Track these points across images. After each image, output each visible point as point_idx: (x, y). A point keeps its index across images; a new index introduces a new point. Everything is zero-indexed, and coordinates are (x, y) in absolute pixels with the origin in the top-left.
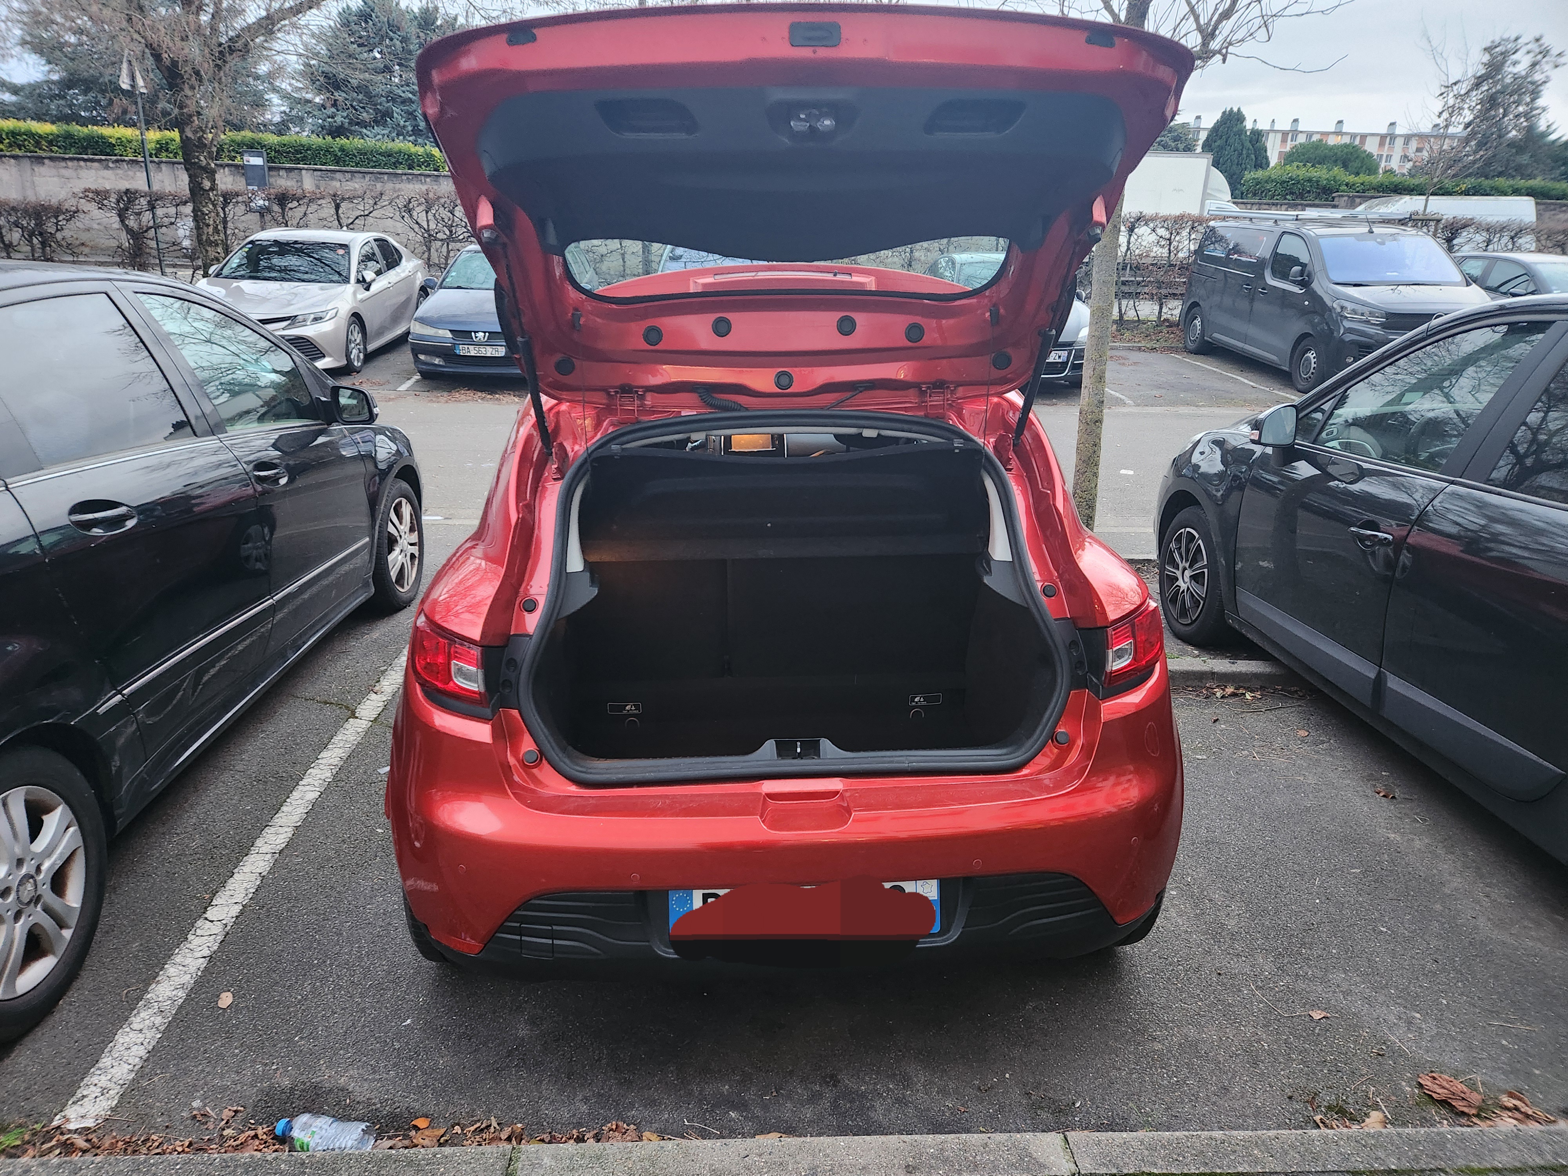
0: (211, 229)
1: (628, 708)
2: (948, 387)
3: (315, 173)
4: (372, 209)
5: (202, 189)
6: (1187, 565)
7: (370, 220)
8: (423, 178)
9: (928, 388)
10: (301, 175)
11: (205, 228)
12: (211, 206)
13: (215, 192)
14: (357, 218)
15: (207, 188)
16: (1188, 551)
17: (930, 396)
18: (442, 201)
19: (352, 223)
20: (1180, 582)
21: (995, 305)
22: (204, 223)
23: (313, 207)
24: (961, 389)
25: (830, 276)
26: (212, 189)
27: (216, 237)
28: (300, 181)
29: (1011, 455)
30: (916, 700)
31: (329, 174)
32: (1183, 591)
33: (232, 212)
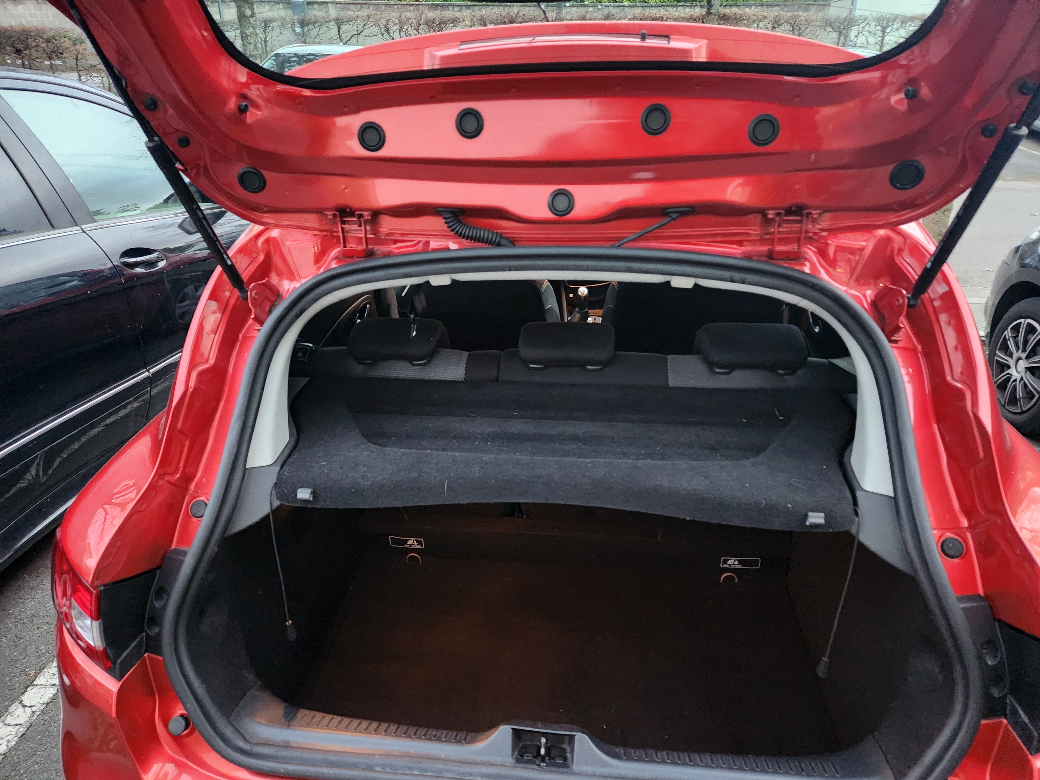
0: (252, 46)
1: (409, 542)
2: (809, 214)
3: (338, 5)
4: (362, 29)
5: (245, 16)
6: (1024, 356)
7: (361, 37)
8: (408, 7)
9: (778, 214)
10: (327, 7)
11: (248, 45)
12: (252, 29)
13: (254, 18)
14: (352, 36)
15: (249, 15)
16: (1026, 342)
17: (779, 226)
18: (410, 21)
19: (349, 40)
20: (1013, 371)
21: (912, 81)
22: (247, 42)
23: (324, 29)
24: (827, 215)
25: (634, 41)
26: (252, 16)
27: (256, 53)
28: (327, 12)
29: (903, 322)
30: (729, 562)
31: (347, 6)
32: (1015, 381)
33: (270, 34)
